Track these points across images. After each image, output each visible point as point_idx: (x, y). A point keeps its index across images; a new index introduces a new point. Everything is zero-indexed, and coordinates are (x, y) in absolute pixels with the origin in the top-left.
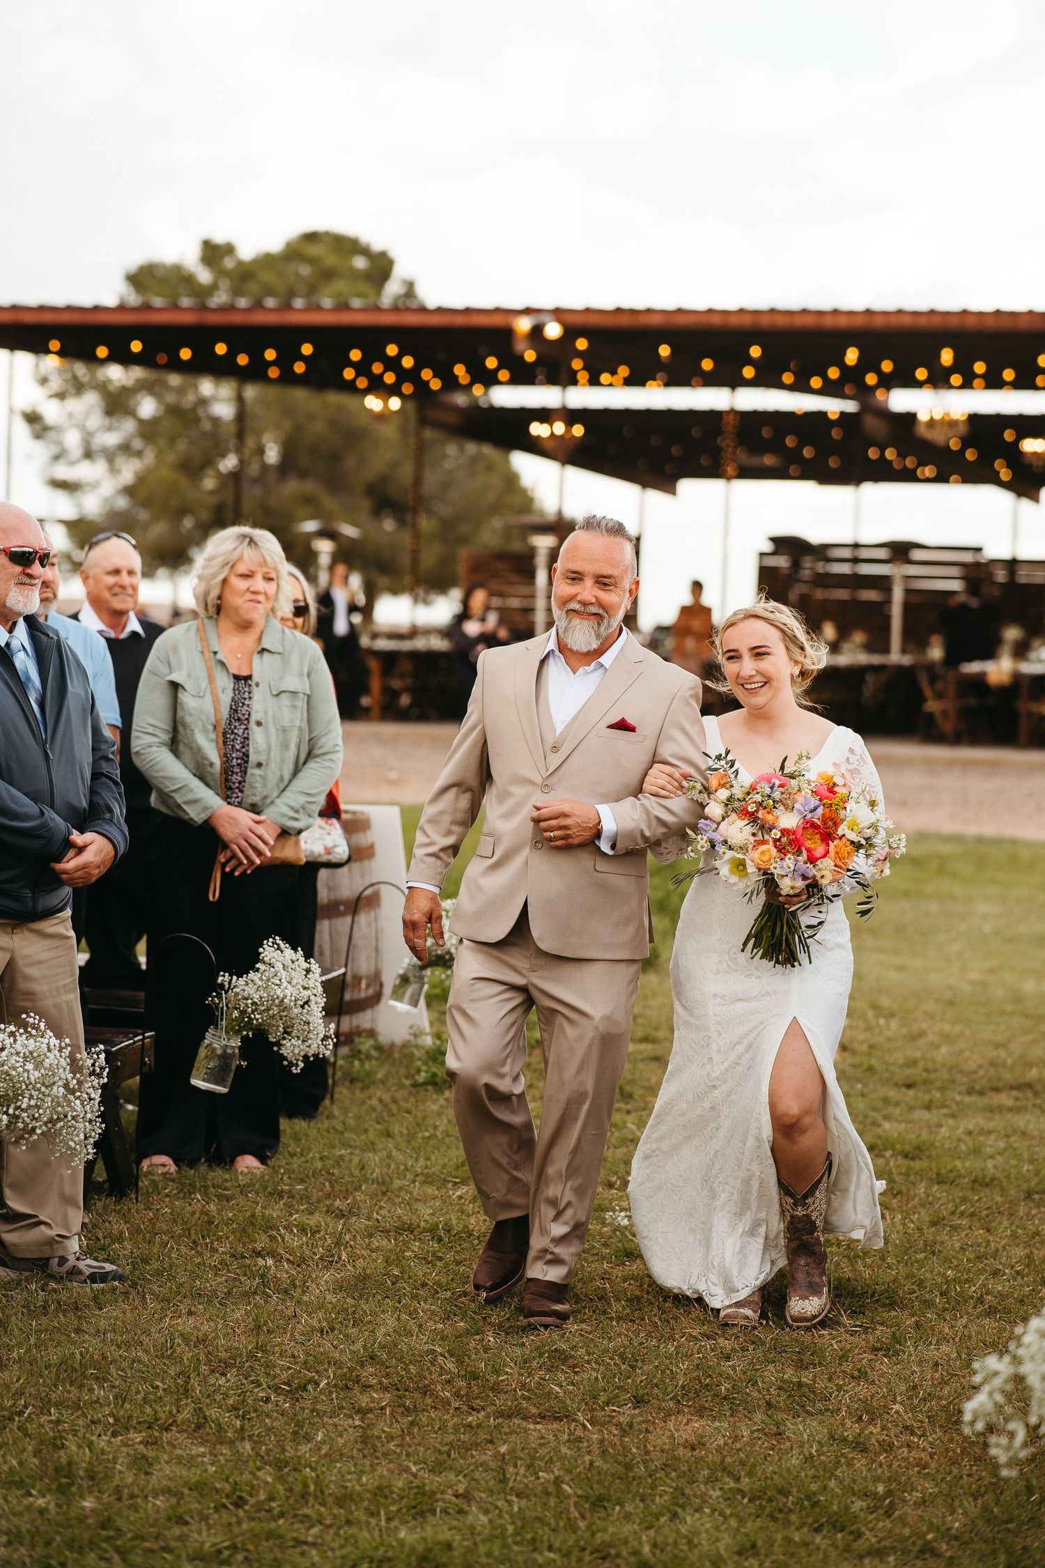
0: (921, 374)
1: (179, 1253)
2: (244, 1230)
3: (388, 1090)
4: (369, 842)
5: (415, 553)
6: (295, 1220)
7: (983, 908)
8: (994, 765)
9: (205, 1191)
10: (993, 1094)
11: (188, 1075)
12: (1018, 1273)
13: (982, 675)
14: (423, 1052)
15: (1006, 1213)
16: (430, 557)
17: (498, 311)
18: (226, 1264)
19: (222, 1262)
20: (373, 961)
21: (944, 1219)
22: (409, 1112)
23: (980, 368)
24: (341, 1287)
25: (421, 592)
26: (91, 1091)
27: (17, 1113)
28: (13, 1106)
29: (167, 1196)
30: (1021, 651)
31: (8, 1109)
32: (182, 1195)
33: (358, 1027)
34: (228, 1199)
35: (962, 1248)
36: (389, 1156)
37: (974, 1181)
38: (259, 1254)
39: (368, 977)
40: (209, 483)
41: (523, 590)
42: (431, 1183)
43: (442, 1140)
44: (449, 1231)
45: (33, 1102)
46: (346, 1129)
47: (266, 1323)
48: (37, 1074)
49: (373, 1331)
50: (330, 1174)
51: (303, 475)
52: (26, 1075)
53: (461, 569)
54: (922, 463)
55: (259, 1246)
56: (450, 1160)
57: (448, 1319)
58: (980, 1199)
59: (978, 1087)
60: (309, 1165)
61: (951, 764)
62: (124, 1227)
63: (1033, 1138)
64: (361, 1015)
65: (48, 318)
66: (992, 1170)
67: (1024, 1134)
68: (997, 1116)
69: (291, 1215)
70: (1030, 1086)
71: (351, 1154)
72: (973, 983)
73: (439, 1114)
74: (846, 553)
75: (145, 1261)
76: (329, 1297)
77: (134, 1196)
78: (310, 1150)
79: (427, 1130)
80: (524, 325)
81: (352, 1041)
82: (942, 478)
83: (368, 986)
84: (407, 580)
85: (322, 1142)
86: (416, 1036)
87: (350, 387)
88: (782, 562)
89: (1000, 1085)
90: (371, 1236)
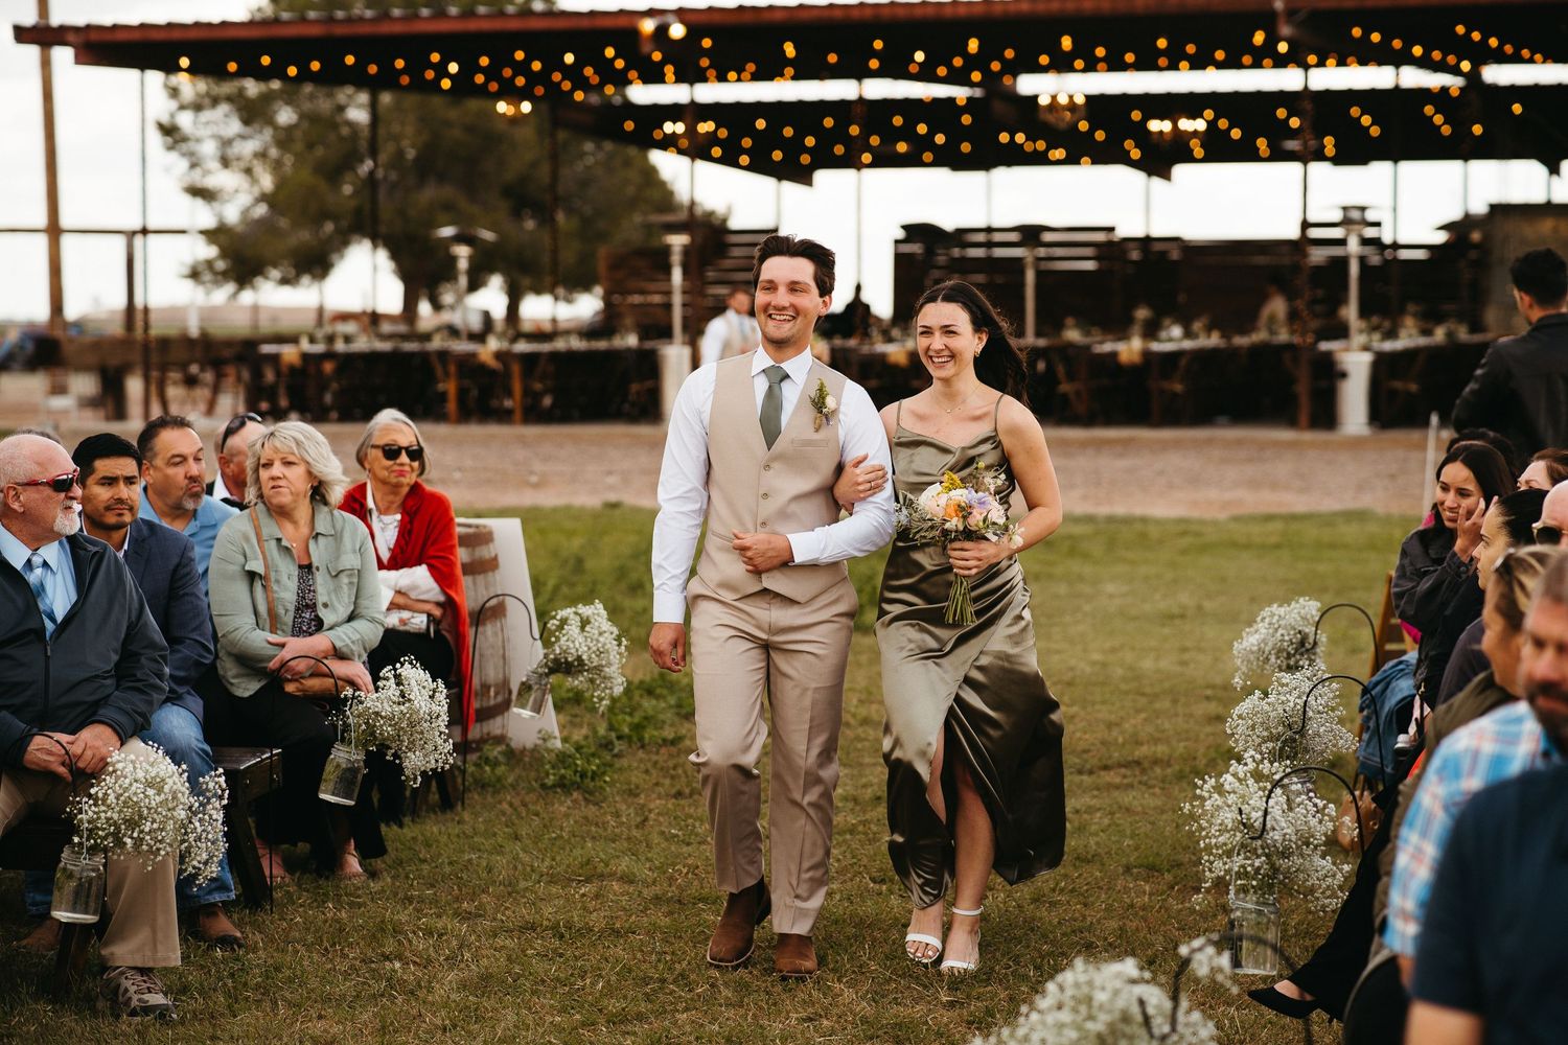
0: (1044, 60)
1: (309, 961)
2: (374, 935)
3: (518, 794)
4: (493, 555)
5: (555, 252)
6: (423, 924)
7: (1110, 588)
8: (1126, 443)
9: (338, 898)
10: (1102, 773)
11: (316, 789)
12: (1110, 944)
13: (1114, 355)
14: (554, 755)
15: (1105, 887)
16: (569, 255)
17: (622, 12)
18: (356, 969)
19: (352, 967)
20: (501, 671)
21: (1044, 896)
22: (537, 814)
23: (1100, 52)
24: (465, 986)
25: (561, 291)
26: (213, 812)
27: (141, 836)
28: (137, 829)
29: (301, 906)
30: (1151, 331)
31: (133, 832)
32: (315, 904)
33: (488, 734)
34: (360, 905)
35: (1059, 923)
36: (516, 858)
37: (1078, 858)
38: (387, 958)
39: (496, 685)
40: (347, 189)
41: (661, 286)
42: (555, 883)
43: (568, 841)
44: (570, 928)
45: (155, 826)
46: (476, 834)
47: (392, 1023)
48: (158, 799)
49: (493, 1027)
50: (458, 878)
51: (442, 178)
52: (147, 800)
53: (602, 267)
54: (1051, 146)
55: (387, 950)
56: (574, 860)
57: (565, 1012)
58: (1080, 875)
59: (1088, 766)
60: (438, 870)
61: (1084, 445)
62: (258, 937)
63: (1138, 814)
64: (491, 721)
65: (176, 35)
66: (1094, 847)
67: (1128, 810)
68: (1105, 794)
69: (420, 919)
70: (1138, 763)
71: (479, 857)
72: (1094, 663)
73: (567, 816)
74: (981, 237)
75: (278, 969)
76: (453, 996)
77: (268, 908)
78: (440, 854)
79: (554, 832)
80: (648, 26)
81: (480, 750)
82: (1072, 159)
83: (496, 694)
84: (548, 280)
85: (452, 847)
86: (544, 740)
87: (482, 91)
88: (915, 248)
89: (1109, 762)
90: (495, 936)
